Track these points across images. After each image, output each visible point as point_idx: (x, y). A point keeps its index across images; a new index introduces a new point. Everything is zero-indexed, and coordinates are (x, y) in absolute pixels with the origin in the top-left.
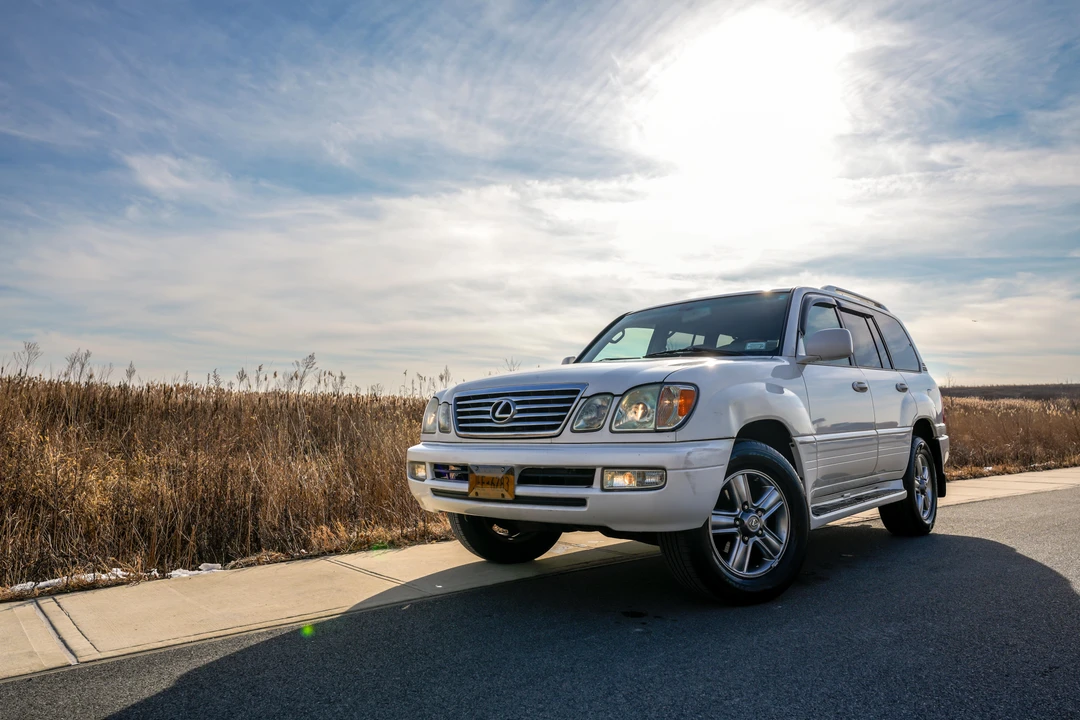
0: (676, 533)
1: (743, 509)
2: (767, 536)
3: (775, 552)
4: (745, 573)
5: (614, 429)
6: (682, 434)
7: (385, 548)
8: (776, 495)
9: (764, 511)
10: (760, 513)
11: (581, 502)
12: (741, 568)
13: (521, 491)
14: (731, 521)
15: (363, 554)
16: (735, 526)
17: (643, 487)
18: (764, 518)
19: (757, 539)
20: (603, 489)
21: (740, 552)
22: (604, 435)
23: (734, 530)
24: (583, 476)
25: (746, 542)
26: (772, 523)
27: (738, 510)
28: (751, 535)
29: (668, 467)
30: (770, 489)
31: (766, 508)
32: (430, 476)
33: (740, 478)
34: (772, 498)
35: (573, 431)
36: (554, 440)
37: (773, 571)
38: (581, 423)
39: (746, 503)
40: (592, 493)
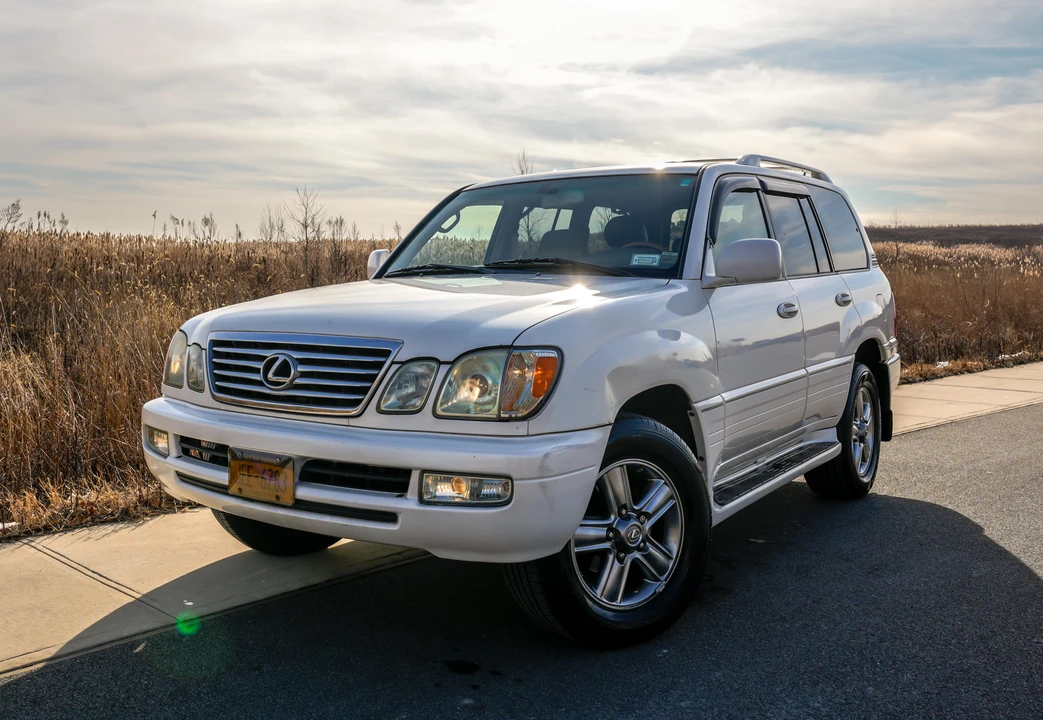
0: (525, 564)
1: (620, 514)
2: (652, 550)
3: (661, 569)
4: (620, 603)
5: (439, 411)
6: (535, 425)
7: (115, 521)
8: (666, 490)
9: (648, 516)
10: (642, 518)
11: (390, 517)
12: (612, 596)
13: (305, 493)
14: (602, 532)
15: (84, 532)
16: (607, 539)
17: (478, 500)
18: (648, 525)
19: (637, 555)
20: (422, 501)
21: (612, 573)
22: (425, 421)
23: (607, 545)
24: (393, 479)
25: (621, 561)
26: (659, 532)
27: (613, 517)
28: (628, 550)
29: (514, 476)
30: (658, 483)
31: (650, 511)
32: (174, 452)
33: (618, 470)
34: (661, 496)
35: (379, 410)
36: (352, 422)
37: (657, 598)
38: (393, 399)
39: (625, 506)
40: (407, 504)
